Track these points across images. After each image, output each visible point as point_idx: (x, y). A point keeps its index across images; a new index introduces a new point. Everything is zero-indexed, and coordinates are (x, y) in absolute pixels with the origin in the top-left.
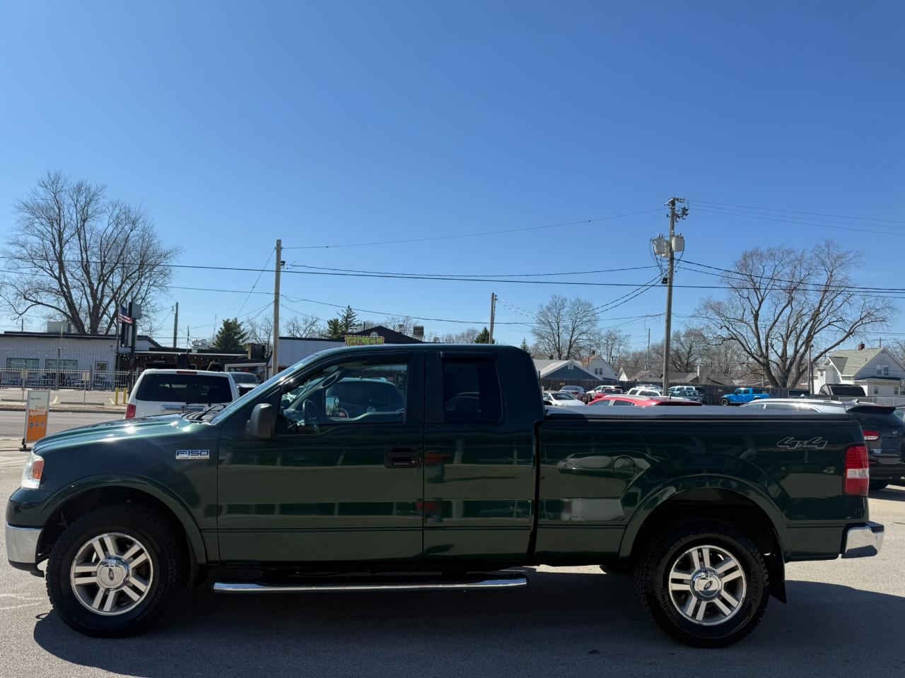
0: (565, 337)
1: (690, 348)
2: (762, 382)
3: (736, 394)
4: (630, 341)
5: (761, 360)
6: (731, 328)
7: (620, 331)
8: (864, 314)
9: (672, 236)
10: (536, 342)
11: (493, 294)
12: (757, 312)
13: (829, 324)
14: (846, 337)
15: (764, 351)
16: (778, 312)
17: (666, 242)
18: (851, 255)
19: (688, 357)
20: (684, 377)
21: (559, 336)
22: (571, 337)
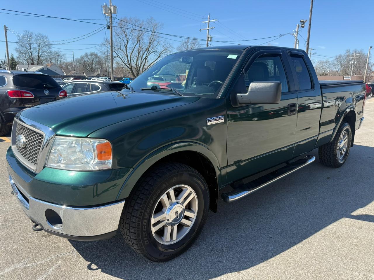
0: (35, 54)
1: (93, 61)
2: (122, 76)
3: (123, 80)
4: (66, 57)
5: (128, 66)
6: (117, 52)
7: (61, 52)
8: (164, 49)
9: (111, 6)
10: (18, 56)
11: (5, 26)
12: (127, 46)
13: (152, 52)
14: (158, 58)
15: (130, 63)
16: (134, 46)
17: (109, 8)
18: (160, 24)
19: (92, 65)
20: (93, 74)
21: (31, 53)
22: (38, 54)
